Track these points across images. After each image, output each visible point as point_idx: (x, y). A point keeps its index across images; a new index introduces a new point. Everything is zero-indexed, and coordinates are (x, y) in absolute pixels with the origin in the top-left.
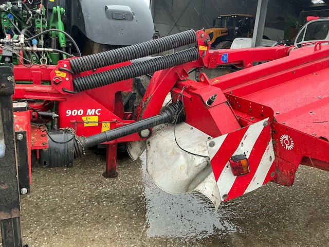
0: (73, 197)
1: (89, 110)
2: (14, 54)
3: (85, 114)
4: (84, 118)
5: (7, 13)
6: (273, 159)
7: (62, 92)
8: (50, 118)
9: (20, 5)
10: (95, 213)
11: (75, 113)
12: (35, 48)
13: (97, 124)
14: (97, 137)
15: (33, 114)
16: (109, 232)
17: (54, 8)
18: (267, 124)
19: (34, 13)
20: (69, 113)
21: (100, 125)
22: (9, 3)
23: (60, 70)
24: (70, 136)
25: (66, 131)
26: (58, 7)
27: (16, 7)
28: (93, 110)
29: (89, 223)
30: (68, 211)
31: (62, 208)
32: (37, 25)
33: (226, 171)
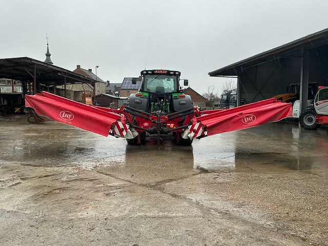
6: (202, 130)
7: (167, 121)
8: (164, 125)
9: (159, 103)
11: (169, 125)
14: (173, 129)
17: (167, 103)
18: (200, 124)
21: (174, 127)
33: (192, 132)
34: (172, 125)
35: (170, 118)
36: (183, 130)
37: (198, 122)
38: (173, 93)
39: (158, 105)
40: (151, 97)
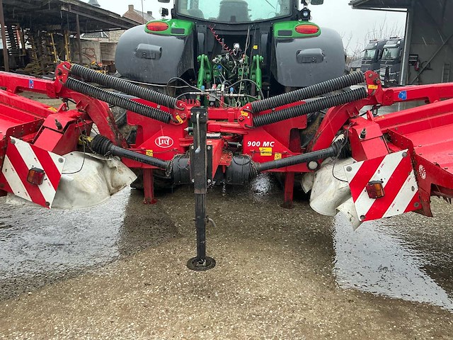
0: (255, 221)
1: (265, 143)
2: (217, 100)
3: (261, 146)
4: (261, 149)
5: (218, 65)
6: (416, 189)
7: (245, 128)
8: (236, 146)
9: (227, 57)
10: (270, 235)
11: (254, 144)
12: (231, 95)
13: (271, 155)
14: (270, 163)
15: (225, 143)
16: (276, 249)
17: (254, 57)
18: (405, 155)
19: (238, 62)
20: (250, 144)
21: (273, 155)
22: (220, 56)
23: (244, 111)
24: (247, 161)
25: (246, 157)
26: (257, 56)
27: (224, 59)
28: (268, 143)
29: (262, 240)
30: (249, 229)
31: (244, 226)
32: (240, 73)
33: (364, 195)
34: (266, 149)
35: (258, 119)
36: (313, 165)
37: (394, 141)
38: (278, 19)
39: (223, 63)
40: (201, 36)
